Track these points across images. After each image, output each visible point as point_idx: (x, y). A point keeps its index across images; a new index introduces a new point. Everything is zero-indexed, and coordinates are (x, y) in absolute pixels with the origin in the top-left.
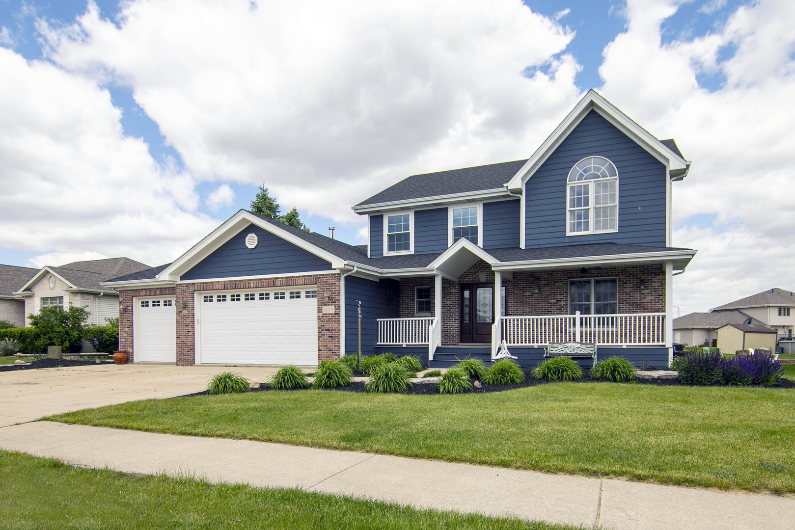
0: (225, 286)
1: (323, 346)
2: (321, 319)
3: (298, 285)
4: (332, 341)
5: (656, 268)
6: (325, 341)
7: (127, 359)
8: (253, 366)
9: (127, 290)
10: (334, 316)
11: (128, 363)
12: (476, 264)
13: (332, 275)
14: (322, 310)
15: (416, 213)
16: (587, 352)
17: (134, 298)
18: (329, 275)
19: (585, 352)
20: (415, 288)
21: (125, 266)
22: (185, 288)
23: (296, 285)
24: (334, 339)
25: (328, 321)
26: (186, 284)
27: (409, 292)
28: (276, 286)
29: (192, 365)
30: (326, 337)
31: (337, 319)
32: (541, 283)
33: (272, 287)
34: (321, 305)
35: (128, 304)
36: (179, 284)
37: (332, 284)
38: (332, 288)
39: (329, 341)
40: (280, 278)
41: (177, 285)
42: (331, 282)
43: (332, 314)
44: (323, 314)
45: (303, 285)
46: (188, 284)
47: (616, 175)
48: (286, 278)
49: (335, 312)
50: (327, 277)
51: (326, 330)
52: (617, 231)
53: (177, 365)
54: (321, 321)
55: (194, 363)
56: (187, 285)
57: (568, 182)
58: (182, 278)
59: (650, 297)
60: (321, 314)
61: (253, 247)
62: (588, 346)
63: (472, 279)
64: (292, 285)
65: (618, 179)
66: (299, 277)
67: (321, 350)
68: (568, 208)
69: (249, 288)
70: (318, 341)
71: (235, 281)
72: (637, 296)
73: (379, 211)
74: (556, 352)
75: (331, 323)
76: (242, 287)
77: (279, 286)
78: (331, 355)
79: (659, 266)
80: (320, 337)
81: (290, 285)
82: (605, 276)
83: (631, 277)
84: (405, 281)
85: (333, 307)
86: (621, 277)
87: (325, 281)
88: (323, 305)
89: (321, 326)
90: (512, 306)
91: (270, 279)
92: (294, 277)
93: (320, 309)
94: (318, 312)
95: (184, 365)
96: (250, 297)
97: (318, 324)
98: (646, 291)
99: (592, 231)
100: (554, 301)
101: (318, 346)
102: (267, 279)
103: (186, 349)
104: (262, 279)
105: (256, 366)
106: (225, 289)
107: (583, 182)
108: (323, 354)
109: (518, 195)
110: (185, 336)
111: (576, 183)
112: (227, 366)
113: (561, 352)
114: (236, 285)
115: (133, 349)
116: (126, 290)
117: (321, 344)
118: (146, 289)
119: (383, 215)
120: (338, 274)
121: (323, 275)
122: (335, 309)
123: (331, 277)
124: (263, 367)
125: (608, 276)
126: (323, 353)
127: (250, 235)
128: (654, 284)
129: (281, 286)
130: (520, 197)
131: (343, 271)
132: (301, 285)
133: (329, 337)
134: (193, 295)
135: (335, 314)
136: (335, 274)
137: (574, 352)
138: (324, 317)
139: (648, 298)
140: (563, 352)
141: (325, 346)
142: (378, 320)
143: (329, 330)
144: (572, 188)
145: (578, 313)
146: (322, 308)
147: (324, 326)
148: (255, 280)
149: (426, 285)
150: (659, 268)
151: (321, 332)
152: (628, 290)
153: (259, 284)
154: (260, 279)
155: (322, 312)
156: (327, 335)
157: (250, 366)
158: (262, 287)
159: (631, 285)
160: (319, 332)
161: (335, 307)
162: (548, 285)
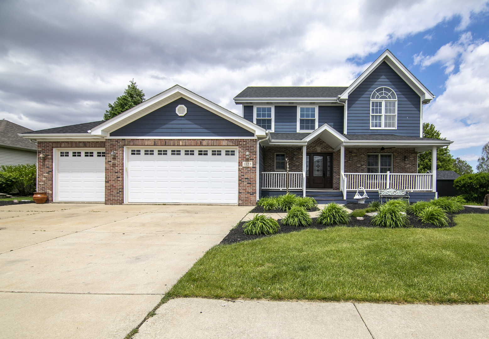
0: (155, 143)
1: (243, 190)
2: (241, 171)
3: (222, 146)
4: (250, 187)
5: (411, 150)
6: (244, 187)
7: (46, 199)
8: (181, 205)
9: (47, 142)
10: (252, 169)
11: (49, 203)
12: (315, 141)
13: (251, 140)
14: (242, 164)
15: (275, 107)
16: (401, 195)
17: (54, 149)
18: (248, 140)
19: (399, 194)
20: (275, 153)
21: (8, 127)
22: (114, 143)
23: (220, 146)
24: (251, 185)
25: (247, 172)
26: (116, 139)
27: (271, 156)
28: (203, 146)
29: (121, 204)
30: (245, 183)
31: (254, 171)
32: (353, 154)
33: (199, 146)
34: (241, 161)
35: (48, 154)
36: (109, 139)
37: (250, 146)
38: (250, 150)
39: (248, 187)
40: (207, 140)
41: (106, 139)
42: (249, 145)
43: (251, 167)
44: (243, 167)
45: (226, 146)
46: (118, 139)
47: (396, 99)
48: (212, 140)
49: (253, 166)
50: (246, 141)
51: (245, 179)
52: (396, 129)
53: (105, 204)
54: (241, 172)
55: (123, 203)
56: (117, 141)
57: (371, 99)
58: (112, 134)
59: (409, 165)
60: (241, 167)
61: (183, 115)
62: (400, 191)
63: (312, 150)
64: (217, 146)
65: (397, 101)
66: (223, 140)
67: (241, 193)
68: (371, 114)
69: (178, 145)
70: (239, 186)
71: (165, 140)
72: (403, 164)
73: (251, 103)
74: (383, 194)
75: (249, 174)
76: (172, 144)
77: (206, 146)
78: (249, 196)
79: (413, 149)
80: (240, 183)
81: (215, 146)
82: (386, 153)
83: (400, 154)
84: (269, 149)
85: (251, 162)
86: (395, 154)
87: (245, 144)
88: (243, 161)
89: (241, 175)
90: (336, 167)
91: (197, 140)
92: (219, 140)
93: (240, 164)
94: (239, 166)
95: (113, 204)
96: (176, 153)
97: (239, 174)
98: (407, 162)
99: (383, 127)
100: (360, 165)
101: (239, 190)
102: (195, 140)
103: (115, 192)
104: (190, 140)
105: (184, 205)
106: (155, 145)
107: (379, 100)
108: (243, 196)
109: (343, 103)
110: (115, 181)
111: (375, 100)
112: (156, 205)
113: (387, 194)
114: (165, 143)
115: (52, 191)
116: (45, 142)
117: (241, 188)
118: (68, 142)
119: (253, 106)
120: (256, 140)
121: (244, 140)
122: (253, 164)
123: (250, 142)
124: (190, 205)
125: (388, 153)
126: (242, 194)
127: (179, 106)
128: (411, 159)
129: (207, 146)
130: (344, 104)
131: (260, 138)
132: (225, 146)
133: (248, 183)
134: (123, 149)
135: (253, 167)
136: (253, 140)
137: (394, 194)
138: (244, 169)
139: (408, 166)
140: (388, 194)
141: (244, 190)
142: (262, 173)
143: (248, 179)
144: (373, 103)
145: (388, 172)
146: (242, 163)
147: (244, 175)
148: (183, 140)
149: (283, 152)
150: (413, 150)
151: (241, 180)
152: (398, 161)
153: (186, 143)
154: (188, 140)
155: (242, 166)
156: (246, 182)
157: (178, 205)
158: (190, 146)
159: (400, 158)
160: (239, 180)
161: (253, 163)
162: (356, 156)
